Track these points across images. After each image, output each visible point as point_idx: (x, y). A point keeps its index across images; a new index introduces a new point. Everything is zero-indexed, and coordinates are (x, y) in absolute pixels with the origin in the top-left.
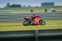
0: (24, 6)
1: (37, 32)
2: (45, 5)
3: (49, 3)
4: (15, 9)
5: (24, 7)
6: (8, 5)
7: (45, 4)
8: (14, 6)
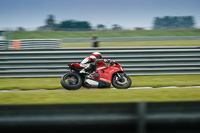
0: (101, 26)
1: (142, 109)
2: (165, 25)
3: (179, 18)
4: (71, 34)
5: (101, 29)
6: (50, 21)
7: (165, 23)
8: (68, 26)
